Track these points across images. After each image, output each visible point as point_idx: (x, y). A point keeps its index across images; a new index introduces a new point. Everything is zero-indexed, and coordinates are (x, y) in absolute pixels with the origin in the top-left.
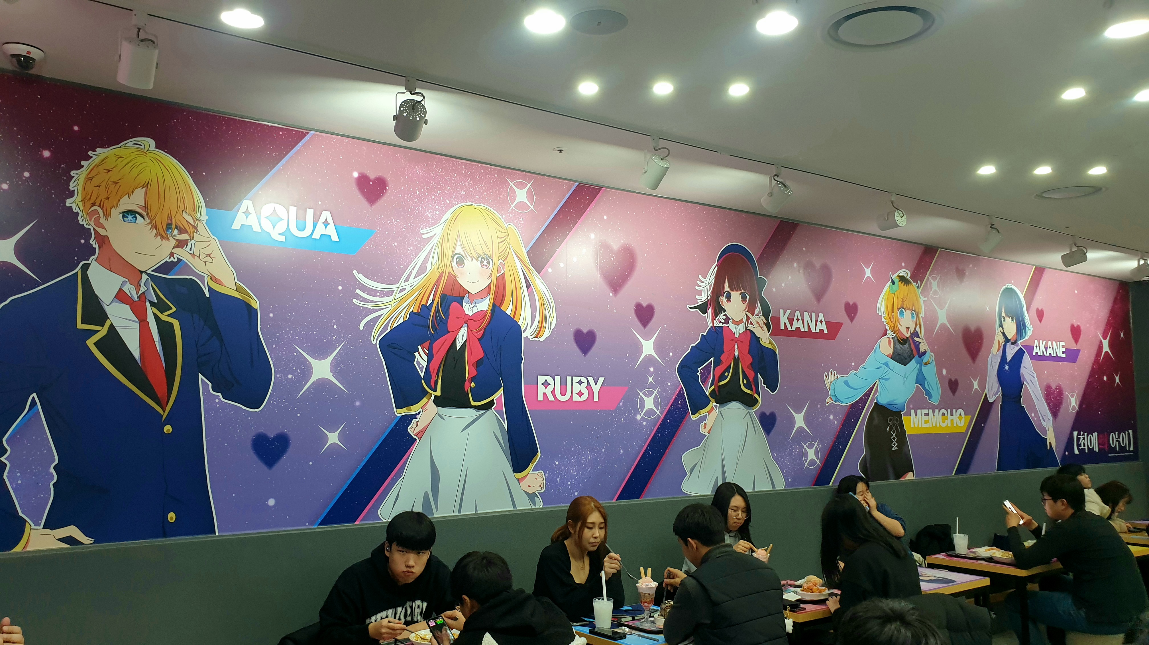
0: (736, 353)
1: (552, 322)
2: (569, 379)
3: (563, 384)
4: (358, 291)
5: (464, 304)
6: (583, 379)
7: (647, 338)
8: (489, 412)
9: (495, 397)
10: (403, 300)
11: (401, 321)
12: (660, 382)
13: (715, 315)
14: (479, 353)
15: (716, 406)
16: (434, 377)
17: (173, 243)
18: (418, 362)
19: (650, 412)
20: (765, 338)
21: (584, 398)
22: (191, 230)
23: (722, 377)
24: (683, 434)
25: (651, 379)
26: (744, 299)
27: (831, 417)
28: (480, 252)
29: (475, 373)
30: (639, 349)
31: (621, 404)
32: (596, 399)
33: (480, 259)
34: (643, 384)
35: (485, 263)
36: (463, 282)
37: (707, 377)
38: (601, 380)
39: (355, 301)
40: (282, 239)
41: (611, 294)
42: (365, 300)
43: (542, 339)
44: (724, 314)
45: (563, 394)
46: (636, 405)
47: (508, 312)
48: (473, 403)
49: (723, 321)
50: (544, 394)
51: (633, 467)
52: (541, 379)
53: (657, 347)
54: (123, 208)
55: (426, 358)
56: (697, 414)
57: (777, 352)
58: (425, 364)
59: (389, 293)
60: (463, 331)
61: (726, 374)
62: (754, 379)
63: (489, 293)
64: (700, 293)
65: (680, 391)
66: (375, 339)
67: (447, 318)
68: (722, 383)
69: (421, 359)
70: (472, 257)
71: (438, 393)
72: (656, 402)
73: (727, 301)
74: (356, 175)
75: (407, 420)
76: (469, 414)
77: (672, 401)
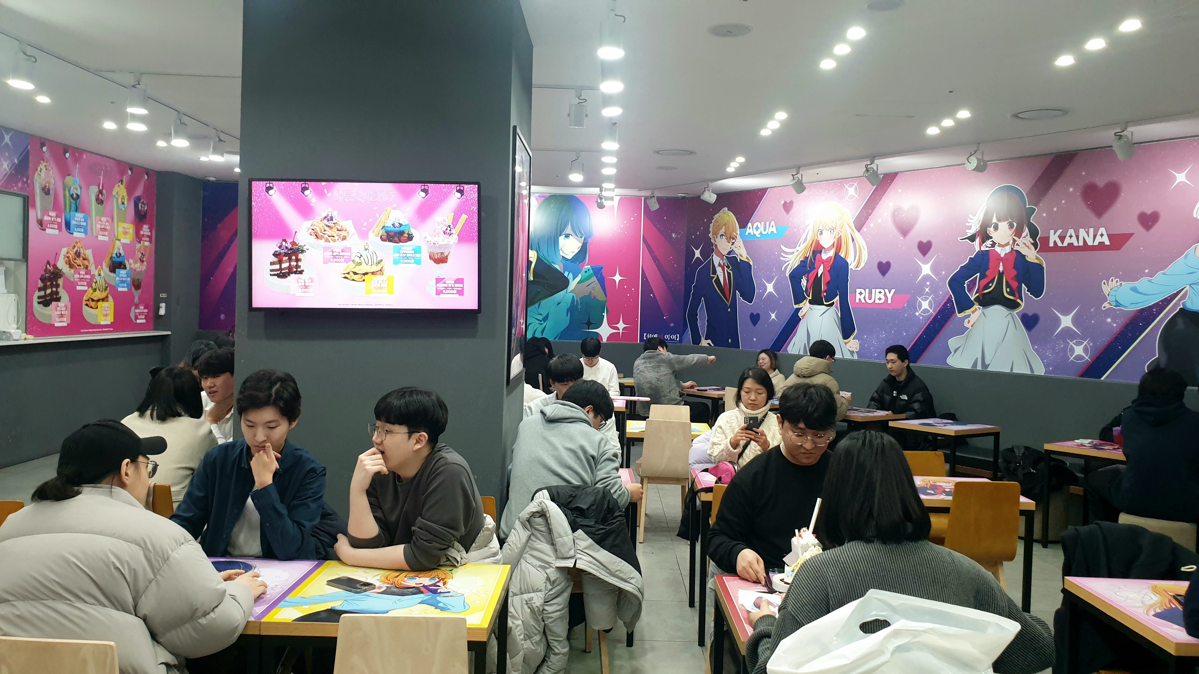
0: (1001, 269)
1: (865, 258)
2: (873, 290)
3: (870, 293)
4: (782, 254)
5: (822, 254)
6: (882, 291)
7: (926, 263)
8: (832, 307)
9: (835, 300)
10: (798, 256)
11: (797, 265)
12: (934, 290)
13: (983, 241)
14: (828, 278)
15: (979, 308)
16: (809, 291)
17: (731, 243)
18: (803, 284)
19: (926, 311)
20: (1031, 255)
21: (882, 301)
22: (735, 238)
23: (987, 287)
24: (950, 326)
25: (927, 290)
26: (1011, 226)
27: (1109, 320)
28: (830, 227)
29: (826, 288)
30: (919, 270)
31: (905, 305)
32: (889, 302)
33: (830, 230)
34: (921, 293)
35: (832, 231)
36: (822, 243)
37: (972, 288)
38: (893, 291)
39: (781, 258)
40: (759, 236)
41: (902, 238)
42: (784, 257)
43: (859, 269)
44: (991, 240)
45: (870, 299)
46: (914, 305)
47: (842, 256)
48: (825, 303)
49: (990, 246)
50: (860, 299)
51: (912, 344)
52: (858, 291)
53: (933, 269)
54: (720, 234)
55: (806, 281)
56: (962, 313)
57: (1044, 266)
58: (805, 284)
59: (793, 253)
60: (822, 267)
61: (990, 285)
62: (1017, 287)
63: (833, 247)
64: (970, 228)
65: (949, 297)
66: (787, 275)
67: (815, 263)
68: (986, 291)
69: (804, 282)
70: (826, 229)
71: (810, 298)
72: (930, 305)
73: (994, 230)
74: (783, 202)
75: (798, 310)
76: (823, 308)
77: (942, 304)
